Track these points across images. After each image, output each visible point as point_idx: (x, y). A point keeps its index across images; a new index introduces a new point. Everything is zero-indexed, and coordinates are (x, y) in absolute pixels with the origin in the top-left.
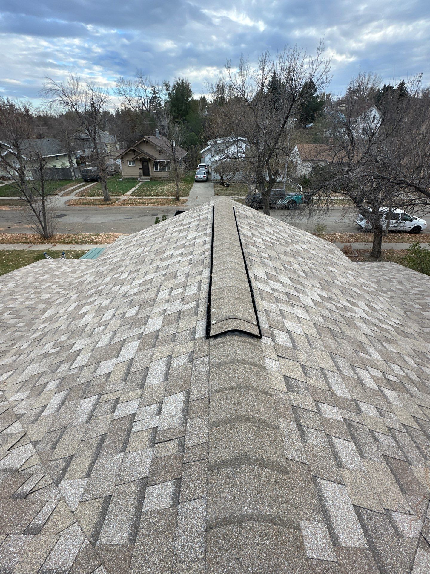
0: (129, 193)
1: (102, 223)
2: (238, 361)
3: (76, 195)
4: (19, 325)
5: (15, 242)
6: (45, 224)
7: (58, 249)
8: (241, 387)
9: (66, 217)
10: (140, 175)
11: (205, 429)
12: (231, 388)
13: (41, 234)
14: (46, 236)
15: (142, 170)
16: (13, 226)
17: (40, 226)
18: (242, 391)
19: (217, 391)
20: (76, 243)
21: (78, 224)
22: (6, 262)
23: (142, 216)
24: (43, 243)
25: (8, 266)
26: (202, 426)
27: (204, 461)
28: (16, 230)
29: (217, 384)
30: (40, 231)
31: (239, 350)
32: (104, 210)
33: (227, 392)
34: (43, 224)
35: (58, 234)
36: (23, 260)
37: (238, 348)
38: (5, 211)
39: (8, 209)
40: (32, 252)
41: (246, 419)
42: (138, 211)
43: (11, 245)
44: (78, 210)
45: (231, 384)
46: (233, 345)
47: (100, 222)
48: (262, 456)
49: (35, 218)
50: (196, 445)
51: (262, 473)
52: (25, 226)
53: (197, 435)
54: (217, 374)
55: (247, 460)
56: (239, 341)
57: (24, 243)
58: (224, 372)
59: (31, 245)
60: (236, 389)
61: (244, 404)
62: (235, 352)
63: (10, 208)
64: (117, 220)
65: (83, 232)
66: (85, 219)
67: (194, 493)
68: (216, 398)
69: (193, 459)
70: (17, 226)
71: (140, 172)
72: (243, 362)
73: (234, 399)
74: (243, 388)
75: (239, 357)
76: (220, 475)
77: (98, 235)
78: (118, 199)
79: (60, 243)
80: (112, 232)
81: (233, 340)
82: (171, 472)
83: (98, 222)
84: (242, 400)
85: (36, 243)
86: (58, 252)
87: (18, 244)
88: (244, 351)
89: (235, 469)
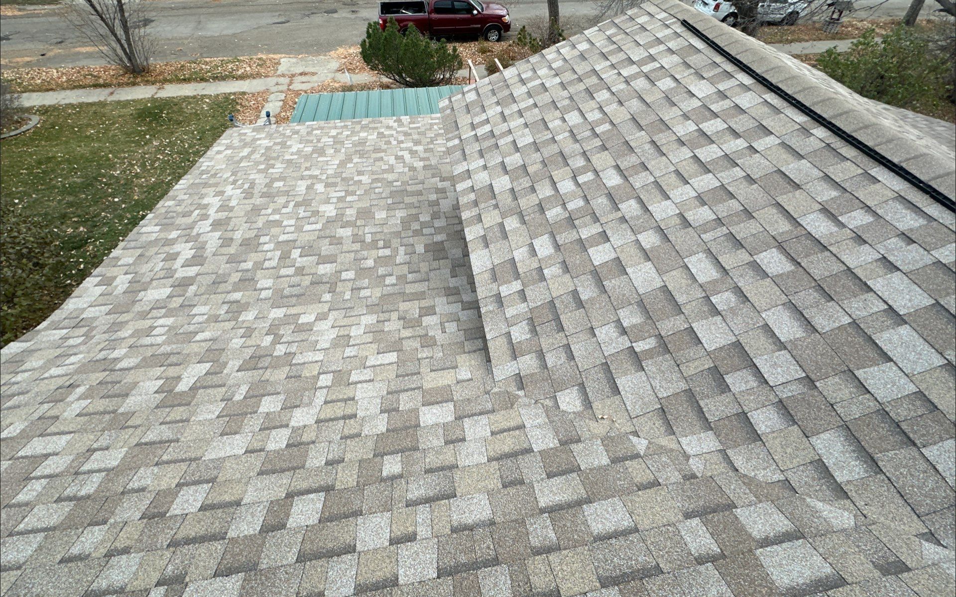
1: (234, 35)
5: (74, 86)
7: (175, 95)
9: (153, 24)
13: (126, 67)
14: (137, 70)
16: (51, 50)
20: (203, 80)
21: (186, 39)
22: (80, 129)
23: (308, 16)
24: (134, 84)
25: (87, 137)
30: (121, 60)
35: (156, 63)
36: (113, 124)
38: (15, 17)
39: (17, 13)
40: (126, 104)
43: (68, 92)
44: (172, 9)
47: (230, 32)
52: (78, 49)
57: (96, 86)
59: (110, 90)
63: (20, 10)
64: (262, 27)
65: (204, 55)
66: (197, 28)
70: (57, 51)
77: (238, 61)
79: (170, 81)
80: (262, 52)
83: (225, 32)
85: (120, 85)
86: (175, 100)
87: (84, 90)
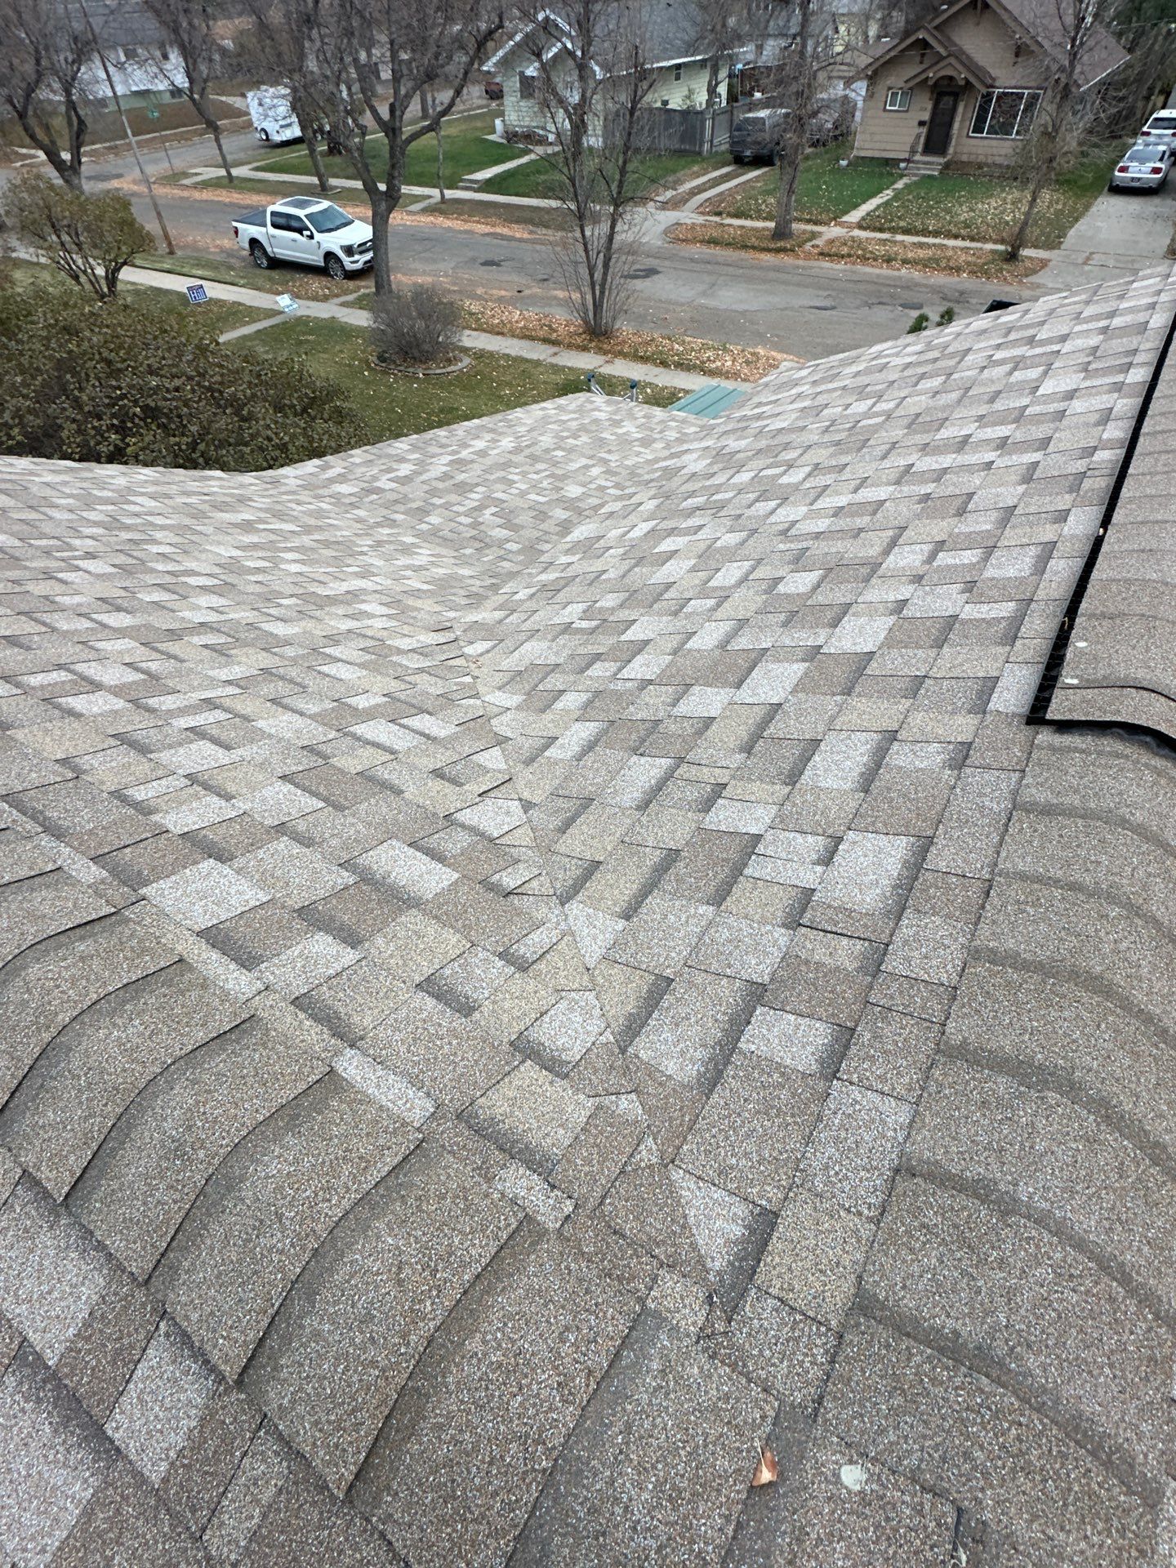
0: (855, 216)
1: (743, 313)
2: (1124, 823)
3: (700, 210)
4: (508, 546)
5: (526, 336)
6: (602, 293)
7: (617, 374)
8: (1112, 899)
9: (656, 277)
10: (913, 152)
11: (954, 956)
12: (1075, 887)
13: (586, 322)
14: (598, 331)
15: (924, 130)
16: (529, 287)
17: (589, 297)
18: (1113, 910)
19: (1023, 877)
20: (664, 364)
21: (682, 305)
22: (498, 385)
23: (870, 306)
24: (585, 349)
25: (500, 397)
26: (946, 942)
27: (928, 1024)
28: (533, 300)
29: (1029, 859)
30: (586, 312)
31: (1135, 793)
32: (761, 268)
33: (1057, 893)
34: (598, 293)
35: (625, 329)
36: (533, 389)
37: (1138, 785)
38: (521, 240)
39: (526, 236)
40: (556, 369)
41: (1098, 985)
42: (862, 287)
43: (515, 341)
44: (692, 260)
45: (1077, 876)
46: (1122, 770)
47: (741, 307)
48: (1121, 1103)
49: (584, 271)
50: (916, 980)
51: (1106, 1139)
52: (556, 292)
53: (926, 958)
54: (1035, 831)
55: (1072, 1089)
56: (1146, 765)
57: (546, 341)
58: (1061, 836)
59: (555, 349)
60: (1091, 895)
61: (1107, 948)
62: (1120, 794)
63: (531, 232)
64: (792, 309)
65: (689, 333)
66: (704, 294)
67: (882, 1079)
68: (1013, 894)
69: (897, 1005)
70: (537, 290)
71: (918, 136)
72: (1140, 831)
73: (1074, 919)
74: (1115, 903)
75: (1133, 815)
76: (974, 1079)
77: (725, 350)
78: (814, 235)
79: (625, 356)
80: (764, 346)
81: (1127, 757)
82: (829, 1005)
83: (734, 307)
84: (1102, 934)
85: (569, 346)
86: (614, 380)
87: (532, 343)
88: (1154, 803)
89: (1022, 1089)
